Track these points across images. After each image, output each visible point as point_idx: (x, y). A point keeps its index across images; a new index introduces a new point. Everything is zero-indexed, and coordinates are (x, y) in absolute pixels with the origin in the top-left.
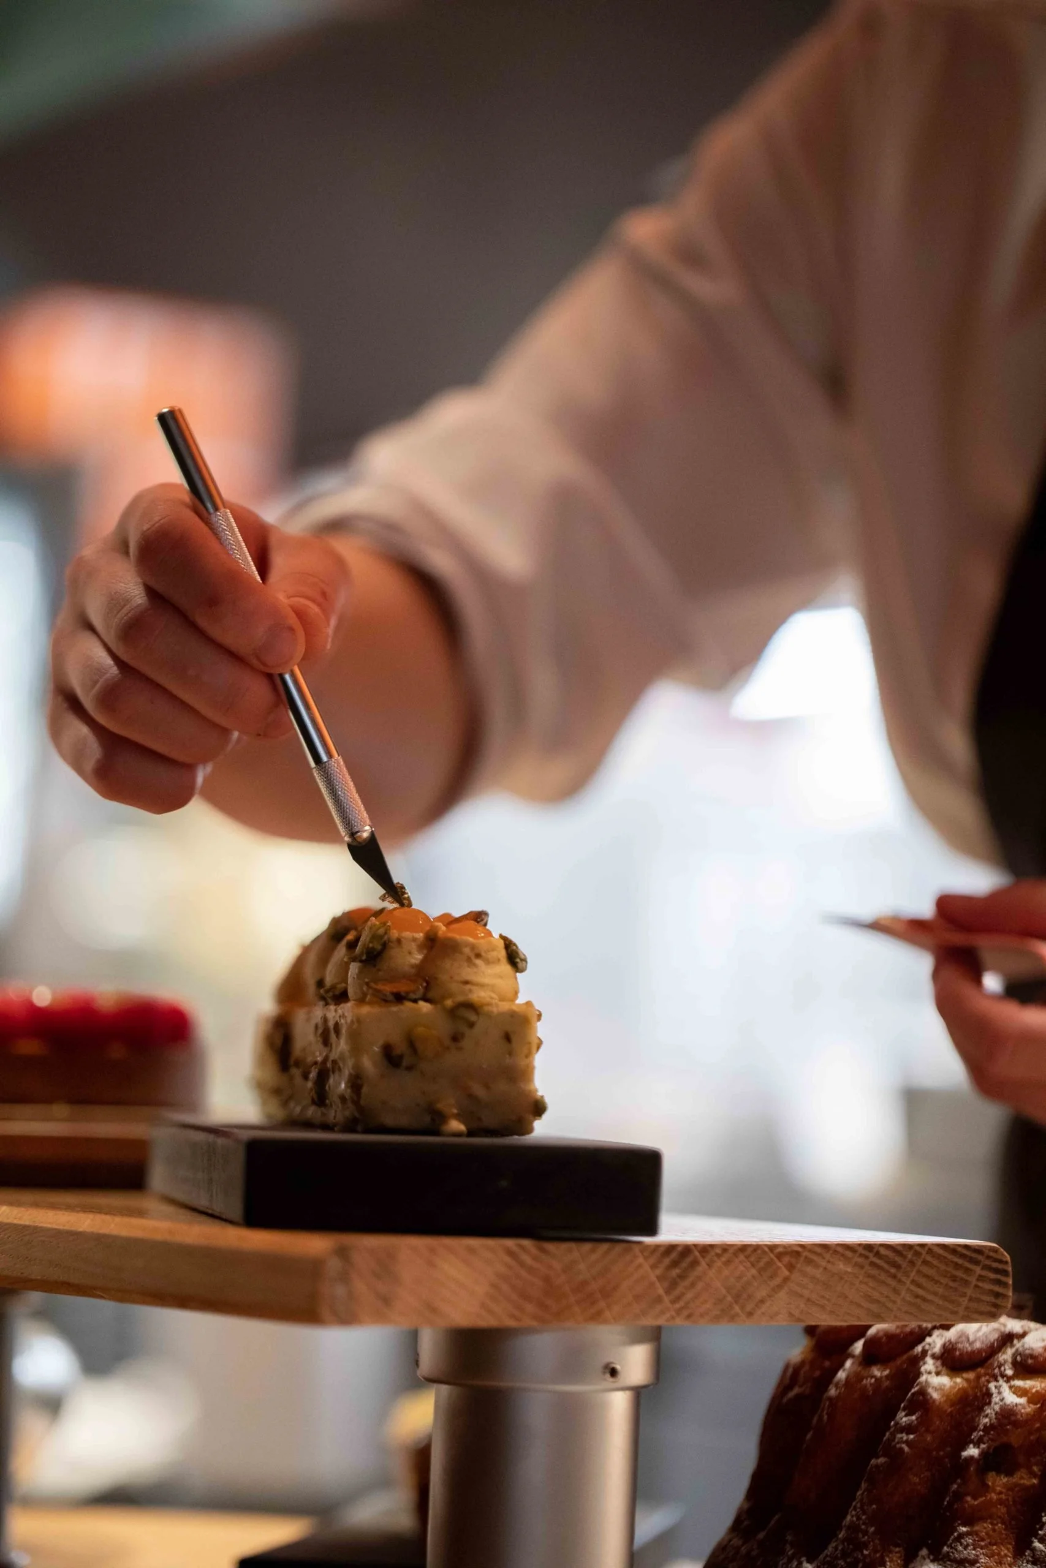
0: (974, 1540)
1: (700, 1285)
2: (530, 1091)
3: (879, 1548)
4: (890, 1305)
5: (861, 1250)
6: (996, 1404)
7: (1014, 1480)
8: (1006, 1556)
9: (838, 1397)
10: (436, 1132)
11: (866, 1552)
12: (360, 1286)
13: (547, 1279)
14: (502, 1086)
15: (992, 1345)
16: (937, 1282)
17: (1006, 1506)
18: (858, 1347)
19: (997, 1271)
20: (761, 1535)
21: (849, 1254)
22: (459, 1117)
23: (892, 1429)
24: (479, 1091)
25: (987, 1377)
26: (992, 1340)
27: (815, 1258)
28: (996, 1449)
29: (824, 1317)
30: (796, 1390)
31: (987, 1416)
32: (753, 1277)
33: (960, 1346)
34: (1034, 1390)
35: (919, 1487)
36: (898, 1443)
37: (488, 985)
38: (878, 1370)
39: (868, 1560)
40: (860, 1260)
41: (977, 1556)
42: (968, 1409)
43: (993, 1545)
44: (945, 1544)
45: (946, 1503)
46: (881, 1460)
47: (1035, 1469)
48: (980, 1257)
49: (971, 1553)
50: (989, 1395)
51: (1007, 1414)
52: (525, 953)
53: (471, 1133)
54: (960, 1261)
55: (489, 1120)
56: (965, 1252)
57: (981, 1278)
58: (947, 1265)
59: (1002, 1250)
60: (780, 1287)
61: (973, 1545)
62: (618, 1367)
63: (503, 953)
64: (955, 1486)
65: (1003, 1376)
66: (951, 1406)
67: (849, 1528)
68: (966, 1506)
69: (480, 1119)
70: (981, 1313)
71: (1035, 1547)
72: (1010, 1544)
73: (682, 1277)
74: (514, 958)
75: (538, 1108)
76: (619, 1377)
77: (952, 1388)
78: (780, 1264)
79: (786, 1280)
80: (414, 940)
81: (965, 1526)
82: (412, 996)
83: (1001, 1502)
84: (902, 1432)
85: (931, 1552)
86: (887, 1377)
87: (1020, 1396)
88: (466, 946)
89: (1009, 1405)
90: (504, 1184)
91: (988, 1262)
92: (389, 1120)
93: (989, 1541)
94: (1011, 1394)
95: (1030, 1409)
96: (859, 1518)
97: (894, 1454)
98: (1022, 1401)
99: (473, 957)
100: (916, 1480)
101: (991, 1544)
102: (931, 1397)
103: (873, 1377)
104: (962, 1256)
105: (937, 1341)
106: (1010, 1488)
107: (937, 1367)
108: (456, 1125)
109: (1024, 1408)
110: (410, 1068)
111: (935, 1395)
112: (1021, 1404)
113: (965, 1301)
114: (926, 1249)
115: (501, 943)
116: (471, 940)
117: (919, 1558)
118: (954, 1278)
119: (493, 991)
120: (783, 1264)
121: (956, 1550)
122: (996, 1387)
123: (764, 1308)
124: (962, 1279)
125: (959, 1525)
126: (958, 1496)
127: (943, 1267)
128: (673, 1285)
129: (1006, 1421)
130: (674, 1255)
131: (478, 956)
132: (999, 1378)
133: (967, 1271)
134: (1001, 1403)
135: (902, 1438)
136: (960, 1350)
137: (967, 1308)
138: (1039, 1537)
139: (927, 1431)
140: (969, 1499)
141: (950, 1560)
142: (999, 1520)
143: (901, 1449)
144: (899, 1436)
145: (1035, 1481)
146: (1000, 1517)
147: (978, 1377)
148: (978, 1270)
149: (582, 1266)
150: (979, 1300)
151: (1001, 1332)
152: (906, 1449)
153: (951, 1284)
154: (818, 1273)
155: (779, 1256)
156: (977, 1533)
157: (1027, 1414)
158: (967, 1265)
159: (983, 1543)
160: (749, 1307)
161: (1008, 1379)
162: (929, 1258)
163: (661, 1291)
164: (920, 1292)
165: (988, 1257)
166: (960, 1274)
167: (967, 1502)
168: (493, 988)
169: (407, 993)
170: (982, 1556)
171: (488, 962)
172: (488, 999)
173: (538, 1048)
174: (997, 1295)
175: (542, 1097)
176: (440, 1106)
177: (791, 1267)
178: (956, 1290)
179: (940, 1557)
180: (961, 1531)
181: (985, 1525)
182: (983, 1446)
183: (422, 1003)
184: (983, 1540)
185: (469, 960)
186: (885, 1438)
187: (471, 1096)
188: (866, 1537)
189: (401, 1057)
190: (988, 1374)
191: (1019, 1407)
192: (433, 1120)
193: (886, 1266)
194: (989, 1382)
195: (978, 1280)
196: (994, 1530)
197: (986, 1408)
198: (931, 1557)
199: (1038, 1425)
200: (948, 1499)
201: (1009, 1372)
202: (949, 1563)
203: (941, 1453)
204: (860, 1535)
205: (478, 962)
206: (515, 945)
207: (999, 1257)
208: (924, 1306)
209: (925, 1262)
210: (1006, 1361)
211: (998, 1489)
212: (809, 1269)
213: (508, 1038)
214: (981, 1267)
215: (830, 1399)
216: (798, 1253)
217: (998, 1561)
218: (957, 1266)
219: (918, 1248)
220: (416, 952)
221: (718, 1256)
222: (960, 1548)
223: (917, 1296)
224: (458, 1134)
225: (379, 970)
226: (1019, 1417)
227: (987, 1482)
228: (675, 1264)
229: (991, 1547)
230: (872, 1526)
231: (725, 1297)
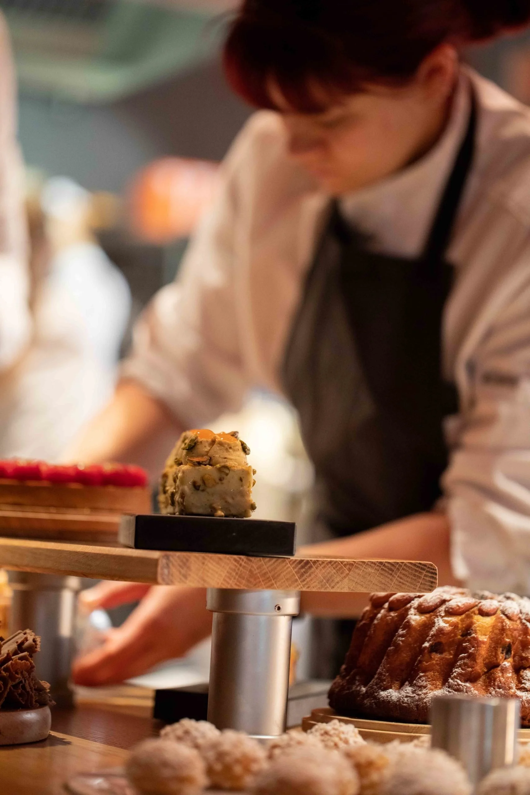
0: (426, 679)
1: (313, 576)
2: (250, 500)
3: (390, 681)
4: (389, 585)
5: (377, 564)
6: (437, 626)
7: (443, 656)
8: (439, 685)
9: (378, 624)
10: (213, 516)
11: (385, 683)
12: (174, 570)
13: (251, 571)
14: (238, 498)
15: (436, 604)
16: (408, 577)
17: (440, 666)
18: (386, 605)
19: (432, 573)
20: (347, 678)
21: (373, 565)
22: (222, 510)
23: (396, 636)
24: (230, 500)
25: (434, 616)
26: (437, 602)
27: (359, 566)
28: (435, 643)
29: (362, 589)
30: (364, 622)
31: (432, 631)
32: (334, 573)
33: (424, 604)
34: (451, 621)
35: (406, 659)
36: (398, 641)
37: (233, 459)
38: (393, 613)
39: (385, 686)
40: (377, 568)
41: (427, 684)
42: (426, 629)
43: (434, 681)
44: (414, 680)
45: (416, 664)
46: (392, 648)
47: (452, 652)
48: (425, 568)
49: (424, 683)
50: (434, 623)
51: (441, 631)
52: (249, 447)
53: (226, 516)
54: (417, 569)
55: (234, 512)
56: (419, 565)
57: (426, 576)
58: (412, 570)
59: (434, 565)
60: (345, 577)
61: (425, 680)
62: (281, 607)
63: (240, 447)
64: (419, 658)
65: (440, 616)
66: (419, 627)
67: (379, 674)
68: (423, 665)
69: (230, 511)
70: (426, 589)
71: (449, 682)
72: (441, 680)
73: (305, 572)
74: (245, 449)
75: (253, 507)
76: (281, 609)
77: (420, 620)
78: (345, 568)
79: (348, 574)
80: (207, 441)
81: (422, 673)
82: (204, 463)
83: (437, 664)
84: (400, 637)
85: (410, 683)
86: (396, 616)
87: (446, 624)
88: (226, 444)
89: (441, 627)
90: (234, 534)
91: (428, 569)
92: (195, 511)
93: (432, 679)
94: (443, 623)
95: (450, 628)
96: (382, 670)
97: (397, 646)
98: (447, 625)
99: (228, 449)
100: (405, 656)
101: (432, 680)
102: (411, 624)
103: (391, 616)
104: (418, 567)
105: (415, 603)
106: (442, 659)
107: (415, 612)
108: (220, 513)
109: (447, 628)
110: (203, 491)
111: (413, 623)
112: (446, 627)
113: (419, 585)
114: (404, 564)
115: (240, 443)
116: (228, 442)
117: (405, 686)
118: (415, 575)
119: (236, 462)
120: (346, 569)
121: (419, 682)
122: (438, 620)
123: (338, 585)
124: (418, 576)
125: (420, 673)
126: (420, 662)
127: (410, 571)
128: (302, 575)
129: (440, 633)
130: (302, 564)
131: (230, 448)
132: (439, 617)
133: (420, 572)
134: (439, 626)
135: (399, 639)
136: (424, 605)
137: (420, 587)
138: (451, 678)
139: (410, 637)
140: (424, 663)
141: (416, 686)
142: (437, 671)
143: (399, 643)
144: (399, 638)
145: (451, 657)
146: (437, 670)
147: (431, 616)
148: (424, 572)
149: (265, 567)
150: (425, 584)
151: (440, 599)
152: (401, 643)
153: (414, 578)
154: (361, 572)
155: (345, 565)
156: (427, 676)
157: (448, 630)
158: (420, 570)
159: (429, 680)
160: (333, 585)
161: (442, 617)
162: (405, 567)
163: (297, 577)
164: (401, 581)
165: (428, 568)
166: (417, 574)
167: (424, 664)
168: (235, 460)
169: (203, 462)
170: (428, 685)
171: (234, 450)
172: (233, 465)
173: (254, 484)
174: (432, 582)
175: (254, 502)
176: (215, 505)
177: (350, 570)
178: (415, 580)
179: (413, 685)
180: (421, 675)
181: (431, 673)
182: (430, 642)
183: (208, 466)
184: (429, 678)
185: (227, 449)
186: (394, 639)
187: (226, 502)
188: (385, 677)
189: (199, 486)
190: (435, 615)
191: (445, 628)
192: (212, 511)
193: (387, 570)
194: (435, 618)
195: (424, 576)
196: (434, 675)
197: (433, 628)
198: (409, 685)
199: (453, 635)
200: (416, 663)
201: (443, 614)
202: (416, 687)
203: (415, 645)
204: (383, 676)
205: (230, 450)
206: (245, 444)
207: (433, 568)
208: (403, 586)
209: (403, 569)
210: (442, 610)
211: (436, 659)
212: (357, 571)
213: (241, 480)
214: (425, 571)
215: (374, 624)
216: (352, 565)
217: (435, 687)
218: (416, 571)
219: (401, 564)
220: (208, 447)
221: (320, 565)
222: (420, 681)
223: (400, 582)
224: (222, 516)
225: (193, 453)
226: (445, 631)
227: (432, 656)
228: (302, 567)
229: (432, 681)
230: (387, 673)
231: (323, 581)
